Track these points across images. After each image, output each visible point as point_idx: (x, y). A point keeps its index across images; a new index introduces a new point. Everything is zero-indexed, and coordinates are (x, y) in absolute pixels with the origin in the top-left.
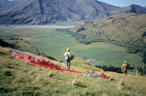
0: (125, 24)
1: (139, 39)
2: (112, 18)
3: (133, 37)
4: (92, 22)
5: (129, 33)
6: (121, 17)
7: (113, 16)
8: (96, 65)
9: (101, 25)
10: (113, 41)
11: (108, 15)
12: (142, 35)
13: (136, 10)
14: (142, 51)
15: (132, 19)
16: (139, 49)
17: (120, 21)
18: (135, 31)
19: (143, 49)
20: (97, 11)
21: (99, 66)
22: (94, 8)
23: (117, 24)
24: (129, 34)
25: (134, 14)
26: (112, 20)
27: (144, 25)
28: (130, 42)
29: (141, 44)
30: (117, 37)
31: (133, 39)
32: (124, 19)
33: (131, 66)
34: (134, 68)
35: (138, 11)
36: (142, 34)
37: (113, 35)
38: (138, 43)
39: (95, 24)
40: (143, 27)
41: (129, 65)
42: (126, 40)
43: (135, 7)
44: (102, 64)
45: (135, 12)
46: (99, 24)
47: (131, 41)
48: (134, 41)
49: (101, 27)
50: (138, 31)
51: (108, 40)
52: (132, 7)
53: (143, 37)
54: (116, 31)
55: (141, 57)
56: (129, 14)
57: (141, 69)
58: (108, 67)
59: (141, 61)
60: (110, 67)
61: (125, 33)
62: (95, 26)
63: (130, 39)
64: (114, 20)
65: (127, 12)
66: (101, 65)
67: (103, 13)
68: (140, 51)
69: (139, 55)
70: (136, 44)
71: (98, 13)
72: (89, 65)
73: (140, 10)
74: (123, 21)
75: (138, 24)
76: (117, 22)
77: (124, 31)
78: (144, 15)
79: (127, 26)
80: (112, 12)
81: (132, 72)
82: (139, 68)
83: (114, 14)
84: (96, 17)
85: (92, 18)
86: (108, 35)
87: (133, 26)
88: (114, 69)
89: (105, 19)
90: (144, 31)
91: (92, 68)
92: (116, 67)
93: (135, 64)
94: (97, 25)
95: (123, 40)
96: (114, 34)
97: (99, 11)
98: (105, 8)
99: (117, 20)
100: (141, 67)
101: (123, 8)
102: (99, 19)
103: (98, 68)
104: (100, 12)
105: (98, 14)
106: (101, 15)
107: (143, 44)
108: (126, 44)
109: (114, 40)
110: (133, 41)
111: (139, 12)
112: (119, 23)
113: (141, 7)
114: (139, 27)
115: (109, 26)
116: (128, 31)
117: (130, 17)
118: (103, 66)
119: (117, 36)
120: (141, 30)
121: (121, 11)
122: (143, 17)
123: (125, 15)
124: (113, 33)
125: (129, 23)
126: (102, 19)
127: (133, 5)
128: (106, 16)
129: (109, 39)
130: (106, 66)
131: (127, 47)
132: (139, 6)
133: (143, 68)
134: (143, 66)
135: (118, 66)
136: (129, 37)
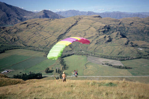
0: (39, 29)
2: (26, 23)
3: (49, 41)
4: (4, 28)
5: (44, 37)
8: (14, 75)
9: (15, 30)
10: (30, 46)
11: (21, 20)
12: (57, 39)
13: (49, 15)
15: (46, 24)
17: (34, 26)
18: (50, 35)
20: (8, 15)
22: (4, 13)
24: (45, 39)
25: (47, 19)
26: (26, 25)
28: (47, 47)
30: (34, 43)
31: (49, 43)
32: (39, 24)
33: (50, 69)
34: (53, 71)
35: (50, 16)
36: (57, 37)
37: (29, 41)
39: (7, 30)
40: (56, 31)
41: (48, 69)
42: (43, 45)
43: (47, 12)
44: (21, 73)
45: (48, 17)
46: (12, 30)
47: (47, 45)
48: (51, 45)
49: (15, 33)
50: (53, 35)
51: (24, 46)
52: (44, 13)
54: (32, 36)
56: (42, 20)
57: (60, 71)
58: (28, 74)
59: (58, 63)
60: (30, 74)
61: (41, 37)
62: (8, 32)
63: (46, 43)
64: (28, 25)
65: (40, 17)
66: (19, 74)
67: (15, 17)
71: (10, 17)
72: (5, 77)
73: (52, 16)
74: (37, 26)
75: (52, 28)
76: (31, 27)
77: (40, 36)
78: (56, 20)
79: (42, 31)
80: (25, 17)
81: (51, 75)
82: (58, 70)
83: (28, 19)
84: (8, 22)
85: (3, 23)
86: (24, 41)
87: (48, 31)
88: (34, 75)
89: (19, 24)
90: (58, 35)
91: (9, 80)
92: (36, 73)
93: (54, 67)
94: (10, 31)
95: (39, 45)
96: (31, 39)
97: (11, 15)
98: (17, 12)
99: (31, 25)
100: (59, 68)
101: (36, 13)
102: (12, 24)
103: (17, 79)
104: (12, 16)
105: (9, 19)
106: (13, 20)
108: (43, 49)
109: (31, 45)
110: (49, 45)
111: (51, 17)
112: (33, 28)
113: (52, 12)
114: (53, 32)
115: (24, 32)
116: (43, 36)
117: (44, 22)
118: (22, 75)
119: (34, 41)
120: (55, 34)
121: (35, 16)
122: (55, 22)
123: (38, 21)
124: (29, 38)
125: (43, 27)
126: (15, 24)
127: (45, 11)
128: (19, 21)
129: (26, 45)
130: (26, 74)
131: (45, 52)
132: (51, 12)
133: (61, 69)
134: (61, 67)
135: (38, 71)
136: (45, 42)
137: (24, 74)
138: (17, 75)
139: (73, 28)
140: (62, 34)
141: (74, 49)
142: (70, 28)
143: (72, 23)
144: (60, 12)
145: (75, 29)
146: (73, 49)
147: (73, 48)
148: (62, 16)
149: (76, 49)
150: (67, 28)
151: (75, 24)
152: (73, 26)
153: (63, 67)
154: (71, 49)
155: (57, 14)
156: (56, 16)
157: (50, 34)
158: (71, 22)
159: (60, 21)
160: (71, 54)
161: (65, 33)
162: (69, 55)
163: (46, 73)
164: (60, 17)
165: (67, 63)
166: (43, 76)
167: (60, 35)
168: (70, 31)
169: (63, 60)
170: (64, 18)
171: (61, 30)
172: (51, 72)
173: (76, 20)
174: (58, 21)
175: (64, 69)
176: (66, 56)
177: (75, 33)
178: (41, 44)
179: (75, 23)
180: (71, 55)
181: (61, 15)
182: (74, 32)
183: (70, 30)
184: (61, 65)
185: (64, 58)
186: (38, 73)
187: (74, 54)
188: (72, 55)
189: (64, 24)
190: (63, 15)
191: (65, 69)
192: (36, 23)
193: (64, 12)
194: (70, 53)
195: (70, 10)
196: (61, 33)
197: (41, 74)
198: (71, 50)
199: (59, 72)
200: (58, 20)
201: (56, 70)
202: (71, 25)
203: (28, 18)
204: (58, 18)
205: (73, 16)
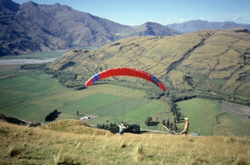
0: (139, 53)
1: (162, 76)
2: (119, 44)
3: (153, 73)
4: (87, 51)
5: (146, 67)
6: (132, 42)
7: (121, 40)
8: (98, 125)
9: (102, 55)
10: (123, 81)
11: (112, 39)
12: (167, 70)
14: (168, 94)
15: (150, 45)
17: (131, 49)
18: (156, 64)
19: (170, 91)
20: (93, 32)
21: (104, 125)
22: (87, 28)
23: (127, 53)
24: (147, 70)
25: (152, 36)
26: (119, 46)
27: (168, 54)
29: (166, 83)
32: (138, 45)
33: (154, 120)
34: (159, 123)
35: (157, 32)
36: (167, 67)
39: (91, 55)
40: (166, 57)
41: (151, 119)
43: (152, 26)
44: (108, 121)
45: (153, 34)
46: (98, 54)
49: (103, 59)
50: (160, 63)
51: (115, 80)
52: (147, 27)
53: (168, 72)
54: (127, 65)
55: (168, 105)
56: (144, 38)
57: (170, 123)
59: (167, 111)
61: (140, 67)
62: (93, 57)
64: (121, 48)
65: (140, 34)
66: (106, 124)
67: (104, 35)
68: (165, 95)
69: (165, 100)
71: (96, 35)
72: (86, 126)
73: (161, 31)
74: (135, 49)
75: (158, 52)
76: (126, 50)
77: (139, 64)
78: (167, 39)
79: (142, 56)
80: (117, 34)
81: (156, 130)
82: (166, 122)
83: (121, 38)
84: (92, 43)
85: (86, 44)
87: (152, 56)
89: (108, 45)
91: (91, 130)
92: (130, 124)
93: (160, 117)
94: (95, 56)
97: (97, 32)
98: (106, 28)
99: (126, 48)
100: (168, 119)
101: (134, 28)
102: (98, 46)
103: (103, 130)
104: (99, 34)
105: (95, 38)
106: (100, 40)
107: (168, 84)
108: (143, 85)
112: (130, 51)
113: (161, 25)
114: (160, 58)
115: (115, 58)
116: (144, 65)
117: (147, 42)
118: (110, 125)
120: (164, 62)
121: (132, 32)
122: (165, 42)
123: (138, 40)
125: (145, 51)
126: (102, 46)
127: (149, 23)
128: (108, 41)
130: (115, 125)
131: (145, 90)
132: (159, 25)
133: (172, 121)
134: (172, 118)
135: (134, 122)
137: (113, 123)
138: (102, 125)
139: (196, 50)
140: (176, 62)
141: (197, 88)
142: (190, 52)
143: (194, 43)
144: (174, 25)
145: (200, 53)
146: (194, 88)
147: (194, 85)
148: (177, 32)
149: (199, 88)
150: (186, 50)
151: (199, 45)
152: (195, 47)
153: (175, 118)
154: (190, 88)
155: (170, 27)
156: (167, 31)
157: (156, 62)
158: (192, 40)
159: (172, 39)
160: (191, 96)
161: (182, 59)
162: (186, 98)
163: (146, 125)
164: (174, 33)
165: (182, 112)
166: (141, 130)
167: (172, 64)
168: (191, 57)
169: (176, 105)
170: (181, 34)
171: (174, 54)
172: (155, 124)
173: (202, 38)
174: (170, 40)
175: (177, 121)
176: (180, 100)
177: (199, 60)
179: (200, 42)
180: (191, 98)
181: (176, 29)
182: (198, 58)
183: (189, 55)
184: (172, 113)
185: (178, 103)
186: (134, 124)
187: (195, 97)
188: (193, 99)
189: (180, 44)
190: (177, 30)
191: (179, 122)
192: (134, 44)
193: (180, 24)
194: (188, 94)
195: (192, 21)
196: (174, 60)
197: (139, 127)
198: (191, 90)
199: (168, 125)
200: (170, 38)
201: (164, 121)
202: (192, 46)
203: (122, 36)
204: (170, 35)
205: (196, 31)
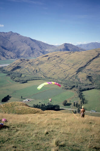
0: (59, 61)
1: (73, 75)
2: (47, 56)
3: (68, 73)
4: (28, 60)
5: (64, 70)
6: (55, 55)
8: (34, 105)
9: (37, 63)
10: (49, 78)
11: (43, 53)
12: (76, 72)
13: (69, 48)
14: (77, 87)
15: (66, 57)
16: (74, 85)
17: (55, 59)
18: (70, 68)
19: (78, 85)
20: (32, 49)
21: (37, 105)
22: (29, 46)
23: (52, 62)
24: (64, 71)
25: (68, 52)
26: (48, 57)
28: (66, 79)
29: (76, 80)
30: (53, 75)
31: (68, 76)
32: (59, 57)
33: (68, 102)
34: (71, 104)
35: (70, 49)
36: (76, 70)
37: (49, 73)
38: (72, 79)
39: (31, 62)
40: (76, 64)
41: (66, 101)
42: (61, 77)
43: (68, 46)
44: (40, 103)
45: (68, 50)
46: (35, 62)
47: (66, 78)
48: (69, 78)
49: (37, 65)
50: (72, 67)
51: (45, 77)
52: (65, 46)
53: (77, 73)
54: (52, 69)
55: (76, 93)
56: (62, 52)
57: (78, 104)
58: (46, 105)
59: (76, 97)
60: (48, 105)
61: (60, 70)
62: (31, 64)
63: (65, 76)
64: (49, 58)
65: (61, 50)
66: (39, 104)
67: (38, 51)
68: (75, 87)
69: (75, 90)
70: (71, 80)
71: (34, 50)
72: (26, 106)
73: (73, 48)
74: (57, 59)
75: (71, 61)
76: (52, 60)
77: (59, 68)
78: (77, 53)
79: (61, 63)
80: (47, 50)
81: (69, 108)
82: (76, 104)
83: (49, 52)
84: (31, 55)
85: (28, 56)
86: (44, 72)
87: (68, 63)
88: (52, 106)
89: (41, 57)
90: (78, 67)
91: (30, 109)
92: (54, 104)
93: (72, 100)
94: (33, 63)
95: (59, 77)
96: (51, 71)
97: (34, 49)
98: (40, 46)
99: (52, 58)
100: (77, 102)
101: (57, 46)
102: (35, 57)
104: (35, 50)
105: (33, 52)
106: (36, 53)
107: (77, 80)
108: (62, 81)
109: (51, 77)
111: (72, 50)
112: (54, 60)
113: (73, 45)
114: (73, 65)
115: (45, 64)
116: (63, 69)
117: (64, 55)
118: (41, 105)
119: (54, 73)
120: (75, 67)
121: (56, 49)
122: (75, 55)
123: (59, 54)
124: (49, 70)
125: (63, 60)
126: (38, 57)
127: (66, 44)
128: (41, 54)
129: (46, 77)
130: (44, 105)
131: (63, 84)
132: (72, 45)
133: (79, 103)
134: (79, 101)
135: (56, 103)
136: (64, 74)
137: (43, 104)
138: (36, 105)
139: (94, 60)
140: (82, 67)
141: (95, 83)
142: (90, 61)
143: (93, 56)
144: (81, 45)
145: (97, 62)
146: (93, 83)
147: (93, 81)
148: (83, 49)
149: (96, 83)
150: (88, 60)
151: (96, 57)
152: (94, 58)
153: (81, 101)
154: (90, 83)
155: (78, 46)
156: (76, 49)
157: (70, 67)
158: (92, 54)
159: (80, 53)
160: (91, 88)
161: (86, 66)
162: (88, 89)
163: (63, 105)
164: (81, 50)
165: (85, 97)
166: (60, 108)
167: (80, 68)
168: (91, 64)
169: (82, 93)
170: (85, 50)
171: (81, 62)
172: (69, 105)
173: (98, 53)
174: (78, 54)
175: (82, 103)
176: (85, 90)
177: (96, 66)
178: (60, 76)
179: (97, 55)
180: (91, 89)
181: (82, 47)
182: (96, 65)
183: (90, 63)
184: (79, 98)
185: (83, 92)
187: (93, 88)
189: (84, 57)
190: (83, 48)
191: (83, 104)
192: (57, 56)
193: (85, 45)
194: (90, 87)
195: (92, 43)
196: (81, 66)
197: (59, 106)
198: (91, 84)
200: (78, 53)
201: (74, 103)
202: (92, 58)
203: (49, 51)
204: (79, 51)
205: (95, 49)
